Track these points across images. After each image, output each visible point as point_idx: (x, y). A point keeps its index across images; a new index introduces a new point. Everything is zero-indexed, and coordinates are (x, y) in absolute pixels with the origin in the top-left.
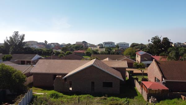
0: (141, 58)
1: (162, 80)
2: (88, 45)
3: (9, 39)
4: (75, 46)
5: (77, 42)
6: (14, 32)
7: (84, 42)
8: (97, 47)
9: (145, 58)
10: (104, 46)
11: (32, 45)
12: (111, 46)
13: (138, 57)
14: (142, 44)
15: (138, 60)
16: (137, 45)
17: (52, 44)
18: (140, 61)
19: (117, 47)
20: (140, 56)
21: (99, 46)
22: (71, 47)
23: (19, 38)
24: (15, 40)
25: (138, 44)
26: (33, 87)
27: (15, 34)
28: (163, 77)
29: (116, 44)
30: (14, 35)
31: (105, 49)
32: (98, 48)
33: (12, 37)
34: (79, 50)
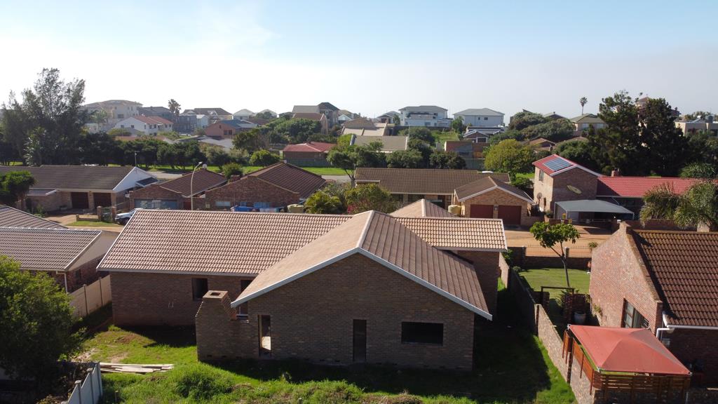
0: (554, 187)
1: (659, 323)
2: (343, 118)
3: (21, 100)
4: (291, 122)
5: (296, 107)
6: (41, 71)
7: (326, 107)
8: (376, 129)
9: (573, 189)
10: (403, 124)
11: (121, 117)
12: (432, 125)
13: (541, 179)
14: (555, 117)
15: (544, 195)
16: (537, 120)
17: (197, 111)
18: (549, 200)
19: (454, 126)
20: (552, 180)
21: (385, 125)
22: (272, 126)
23: (61, 97)
24: (45, 103)
25: (540, 117)
26: (112, 327)
27: (47, 80)
28: (664, 307)
29: (450, 115)
30: (43, 82)
31: (407, 139)
32: (381, 133)
33: (34, 92)
34: (303, 140)
